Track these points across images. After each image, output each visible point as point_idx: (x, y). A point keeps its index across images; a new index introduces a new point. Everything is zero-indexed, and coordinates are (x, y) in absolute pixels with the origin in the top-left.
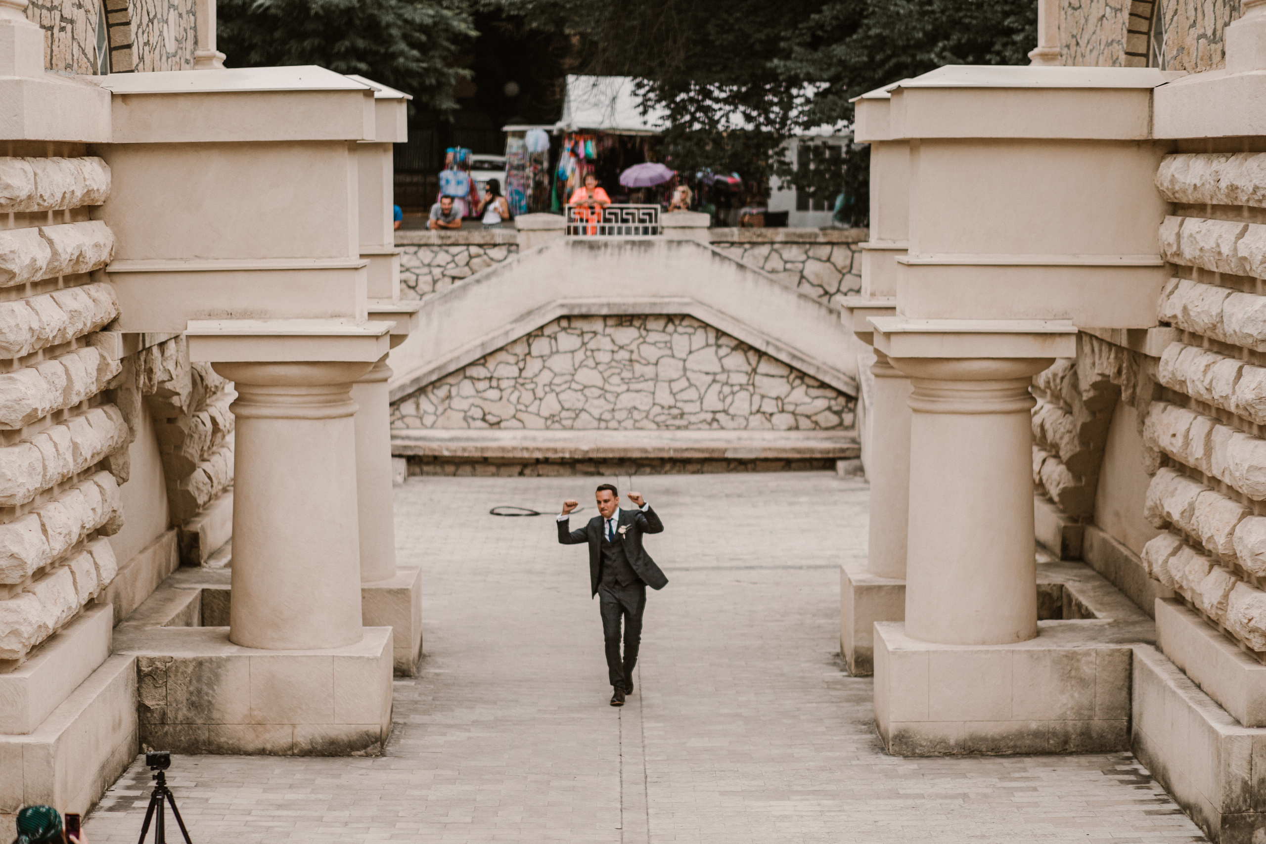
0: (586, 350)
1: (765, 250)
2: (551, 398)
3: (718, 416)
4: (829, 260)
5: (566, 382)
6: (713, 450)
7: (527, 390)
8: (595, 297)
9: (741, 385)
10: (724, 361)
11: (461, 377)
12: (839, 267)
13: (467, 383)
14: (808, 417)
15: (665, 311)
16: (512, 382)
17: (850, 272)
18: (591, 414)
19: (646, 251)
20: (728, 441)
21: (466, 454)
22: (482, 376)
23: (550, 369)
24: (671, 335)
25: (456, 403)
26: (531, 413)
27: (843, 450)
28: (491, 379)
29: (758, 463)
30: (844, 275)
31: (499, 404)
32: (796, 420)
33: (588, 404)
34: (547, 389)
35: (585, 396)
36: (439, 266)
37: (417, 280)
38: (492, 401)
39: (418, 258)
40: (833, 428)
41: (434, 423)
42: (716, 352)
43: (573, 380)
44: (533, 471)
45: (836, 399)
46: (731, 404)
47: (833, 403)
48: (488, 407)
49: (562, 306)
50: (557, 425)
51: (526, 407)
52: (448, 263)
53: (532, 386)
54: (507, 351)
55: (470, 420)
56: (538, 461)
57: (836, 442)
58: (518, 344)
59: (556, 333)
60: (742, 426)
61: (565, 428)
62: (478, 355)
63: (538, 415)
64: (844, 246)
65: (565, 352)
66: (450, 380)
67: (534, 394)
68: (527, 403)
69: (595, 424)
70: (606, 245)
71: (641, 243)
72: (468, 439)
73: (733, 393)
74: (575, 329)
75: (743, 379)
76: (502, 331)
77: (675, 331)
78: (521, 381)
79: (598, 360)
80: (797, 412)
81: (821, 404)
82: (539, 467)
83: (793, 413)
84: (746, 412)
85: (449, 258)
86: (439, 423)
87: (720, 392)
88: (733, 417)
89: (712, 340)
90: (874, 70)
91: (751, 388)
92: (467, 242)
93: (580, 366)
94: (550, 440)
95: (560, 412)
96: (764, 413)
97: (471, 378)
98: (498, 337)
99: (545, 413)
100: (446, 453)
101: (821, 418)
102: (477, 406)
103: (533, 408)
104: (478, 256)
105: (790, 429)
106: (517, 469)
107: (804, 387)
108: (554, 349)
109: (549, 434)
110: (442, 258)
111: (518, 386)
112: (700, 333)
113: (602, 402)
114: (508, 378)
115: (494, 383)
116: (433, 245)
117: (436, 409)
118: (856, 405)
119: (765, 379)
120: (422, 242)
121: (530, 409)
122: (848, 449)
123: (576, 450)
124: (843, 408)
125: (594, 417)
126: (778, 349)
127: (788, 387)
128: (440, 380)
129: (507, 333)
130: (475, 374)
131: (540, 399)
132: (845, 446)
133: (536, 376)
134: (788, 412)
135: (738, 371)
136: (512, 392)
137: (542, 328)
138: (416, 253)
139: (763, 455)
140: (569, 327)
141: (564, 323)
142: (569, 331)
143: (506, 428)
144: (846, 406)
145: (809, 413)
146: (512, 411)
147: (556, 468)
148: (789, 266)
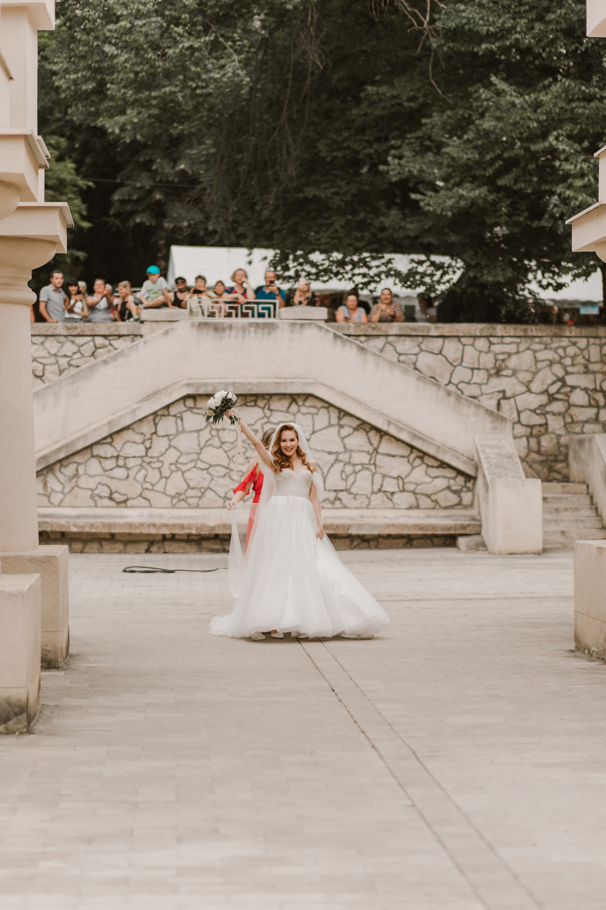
0: (212, 429)
1: (380, 342)
2: (177, 476)
3: (341, 495)
4: (440, 353)
5: (192, 461)
6: (337, 527)
7: (153, 468)
8: (219, 378)
9: (362, 464)
10: (346, 440)
11: (89, 455)
12: (450, 360)
13: (94, 461)
14: (428, 496)
15: (289, 390)
16: (138, 461)
17: (460, 364)
18: (216, 493)
19: (269, 333)
20: (352, 519)
21: (93, 531)
22: (109, 456)
23: (175, 448)
24: (294, 415)
25: (83, 482)
26: (157, 491)
27: (464, 527)
28: (117, 457)
29: (380, 540)
30: (455, 367)
31: (125, 483)
32: (416, 499)
33: (214, 482)
34: (173, 467)
35: (210, 474)
36: (65, 356)
37: (44, 370)
38: (119, 479)
39: (45, 348)
40: (452, 507)
41: (62, 501)
42: (339, 432)
43: (199, 459)
44: (159, 548)
45: (454, 478)
46: (353, 483)
47: (452, 482)
48: (115, 485)
49: (188, 385)
50: (183, 504)
51: (153, 485)
52: (74, 353)
53: (159, 465)
54: (133, 429)
55: (96, 498)
56: (164, 538)
57: (456, 520)
58: (145, 422)
59: (181, 413)
60: (364, 505)
61: (190, 507)
62: (105, 434)
63: (164, 493)
64: (456, 339)
65: (191, 432)
66: (77, 458)
67: (160, 472)
68: (154, 482)
69: (220, 502)
70: (230, 327)
71: (265, 325)
72: (95, 516)
73: (356, 473)
74: (201, 408)
75: (365, 459)
76: (129, 410)
77: (299, 411)
78: (147, 460)
79: (223, 440)
80: (417, 491)
81: (441, 483)
82: (166, 543)
83: (414, 492)
84: (368, 492)
85: (75, 349)
86: (66, 502)
87: (343, 471)
88: (355, 496)
89: (334, 420)
90: (485, 169)
91: (372, 467)
92: (93, 333)
93: (205, 446)
94: (177, 518)
95: (186, 491)
96: (385, 492)
97: (99, 457)
98: (124, 415)
99: (171, 491)
100: (74, 529)
101: (440, 497)
102: (104, 485)
103: (159, 487)
104: (104, 346)
105: (410, 508)
106: (145, 546)
107: (424, 467)
108: (180, 429)
109: (176, 512)
110: (69, 348)
111: (144, 464)
112: (323, 412)
113: (227, 480)
114: (134, 457)
115: (121, 462)
116: (60, 335)
117: (64, 487)
118: (474, 484)
119: (387, 459)
120: (49, 333)
121: (156, 488)
122: (468, 526)
123: (203, 526)
124: (463, 487)
125: (219, 496)
126: (400, 429)
127: (408, 467)
128: (67, 458)
129: (134, 411)
130: (102, 454)
131: (167, 478)
132: (466, 523)
133: (163, 455)
134: (408, 491)
135: (359, 451)
136: (139, 471)
137: (168, 407)
138: (42, 343)
139: (386, 532)
140: (195, 407)
141: (190, 403)
142: (195, 410)
143: (132, 507)
144: (465, 486)
145: (429, 493)
146: (139, 490)
147: (182, 545)
148: (402, 358)
